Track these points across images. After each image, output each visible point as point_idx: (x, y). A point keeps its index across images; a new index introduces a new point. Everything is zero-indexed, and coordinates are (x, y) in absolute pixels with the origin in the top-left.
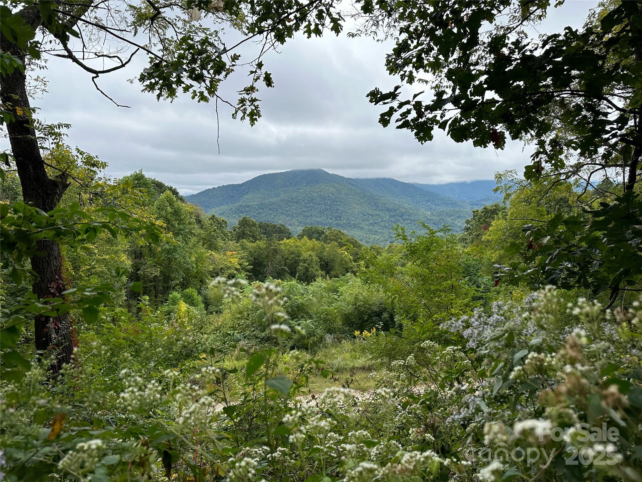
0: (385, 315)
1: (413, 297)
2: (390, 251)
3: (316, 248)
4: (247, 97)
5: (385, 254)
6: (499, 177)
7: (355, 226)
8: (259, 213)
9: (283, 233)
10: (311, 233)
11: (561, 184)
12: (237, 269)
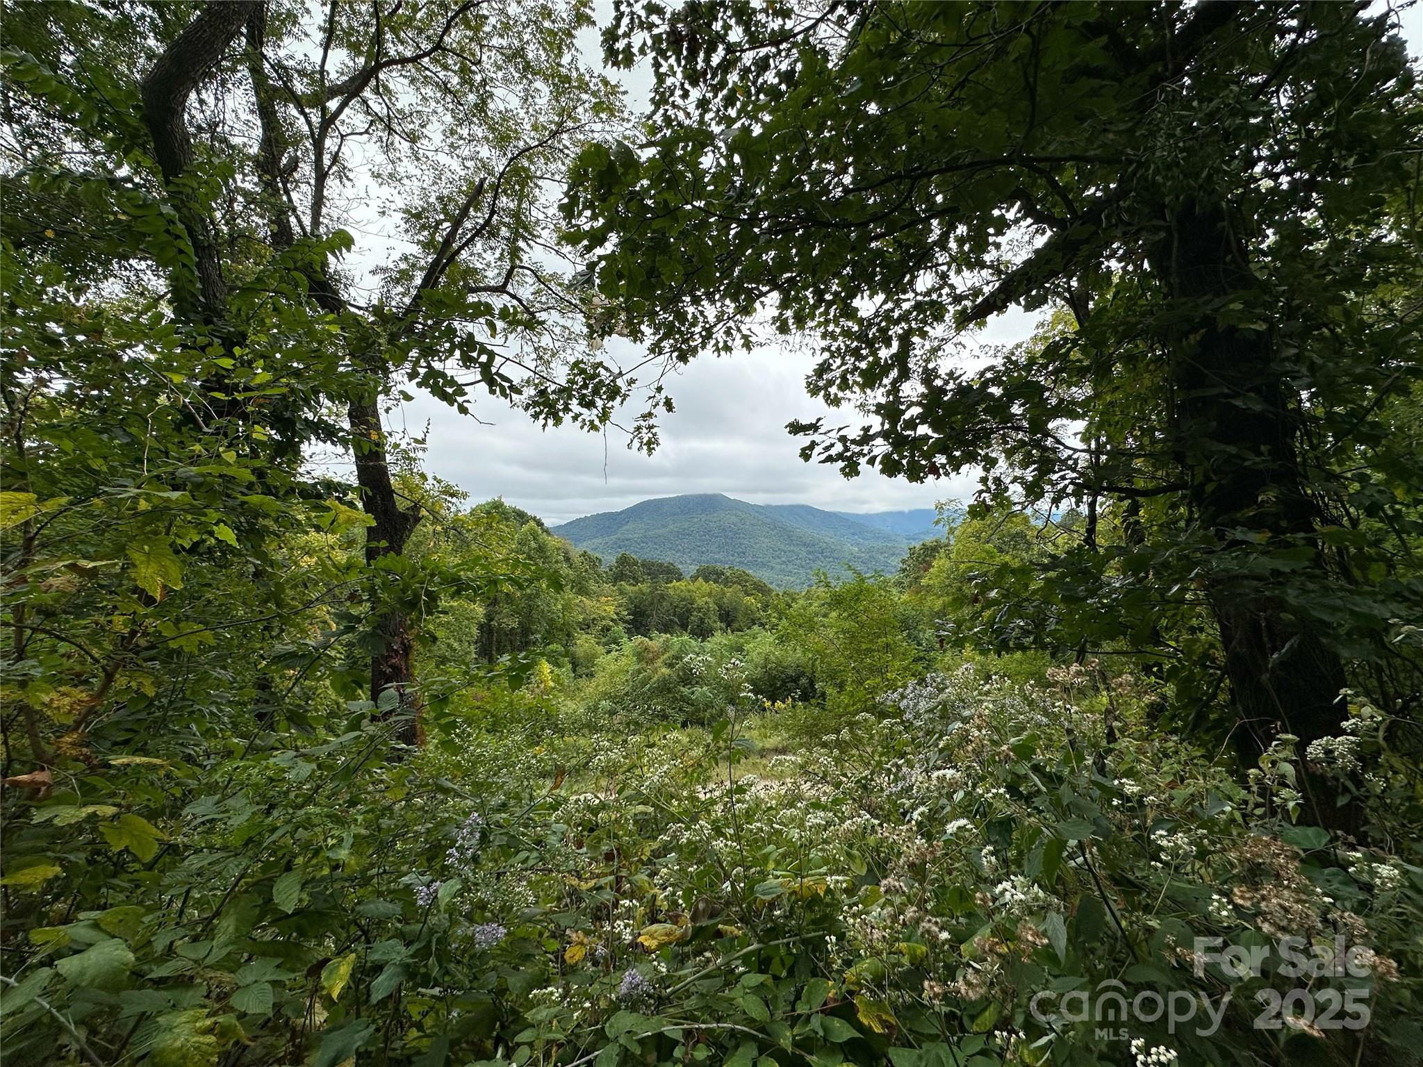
0: (803, 681)
1: (838, 658)
2: (808, 596)
3: (714, 593)
4: (643, 423)
5: (801, 602)
6: (940, 507)
7: (764, 565)
8: (642, 548)
9: (672, 573)
10: (709, 574)
11: (1016, 516)
12: (612, 620)
